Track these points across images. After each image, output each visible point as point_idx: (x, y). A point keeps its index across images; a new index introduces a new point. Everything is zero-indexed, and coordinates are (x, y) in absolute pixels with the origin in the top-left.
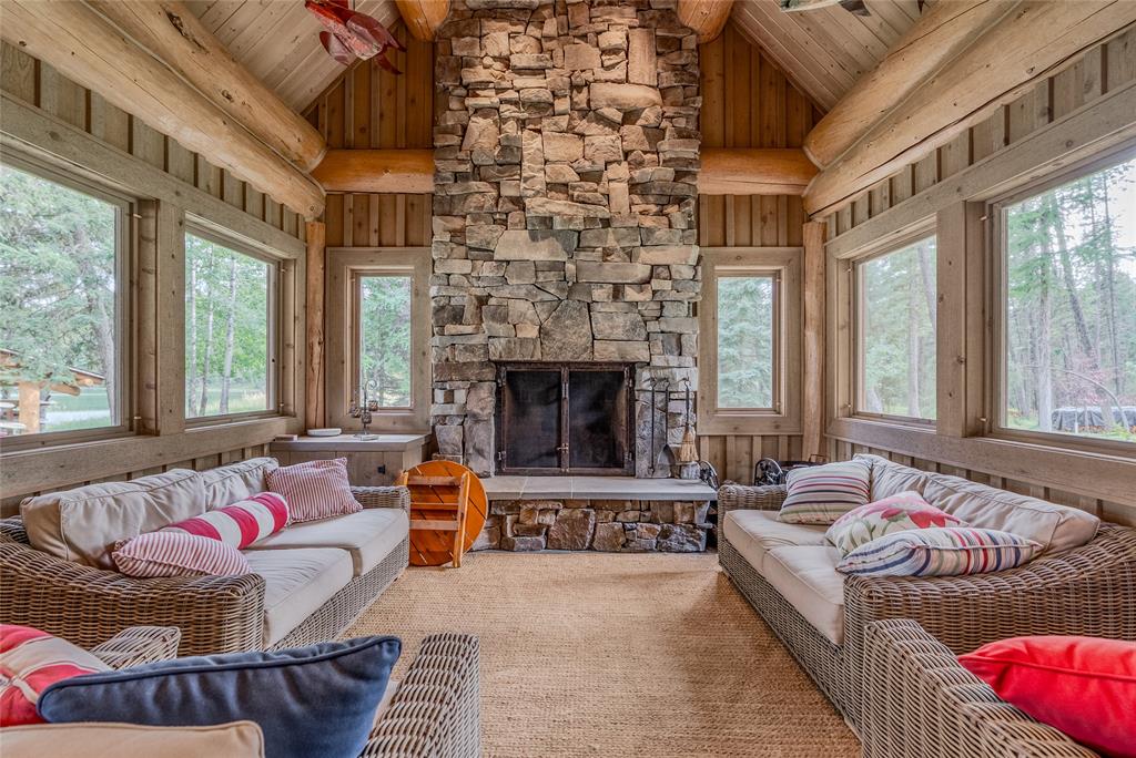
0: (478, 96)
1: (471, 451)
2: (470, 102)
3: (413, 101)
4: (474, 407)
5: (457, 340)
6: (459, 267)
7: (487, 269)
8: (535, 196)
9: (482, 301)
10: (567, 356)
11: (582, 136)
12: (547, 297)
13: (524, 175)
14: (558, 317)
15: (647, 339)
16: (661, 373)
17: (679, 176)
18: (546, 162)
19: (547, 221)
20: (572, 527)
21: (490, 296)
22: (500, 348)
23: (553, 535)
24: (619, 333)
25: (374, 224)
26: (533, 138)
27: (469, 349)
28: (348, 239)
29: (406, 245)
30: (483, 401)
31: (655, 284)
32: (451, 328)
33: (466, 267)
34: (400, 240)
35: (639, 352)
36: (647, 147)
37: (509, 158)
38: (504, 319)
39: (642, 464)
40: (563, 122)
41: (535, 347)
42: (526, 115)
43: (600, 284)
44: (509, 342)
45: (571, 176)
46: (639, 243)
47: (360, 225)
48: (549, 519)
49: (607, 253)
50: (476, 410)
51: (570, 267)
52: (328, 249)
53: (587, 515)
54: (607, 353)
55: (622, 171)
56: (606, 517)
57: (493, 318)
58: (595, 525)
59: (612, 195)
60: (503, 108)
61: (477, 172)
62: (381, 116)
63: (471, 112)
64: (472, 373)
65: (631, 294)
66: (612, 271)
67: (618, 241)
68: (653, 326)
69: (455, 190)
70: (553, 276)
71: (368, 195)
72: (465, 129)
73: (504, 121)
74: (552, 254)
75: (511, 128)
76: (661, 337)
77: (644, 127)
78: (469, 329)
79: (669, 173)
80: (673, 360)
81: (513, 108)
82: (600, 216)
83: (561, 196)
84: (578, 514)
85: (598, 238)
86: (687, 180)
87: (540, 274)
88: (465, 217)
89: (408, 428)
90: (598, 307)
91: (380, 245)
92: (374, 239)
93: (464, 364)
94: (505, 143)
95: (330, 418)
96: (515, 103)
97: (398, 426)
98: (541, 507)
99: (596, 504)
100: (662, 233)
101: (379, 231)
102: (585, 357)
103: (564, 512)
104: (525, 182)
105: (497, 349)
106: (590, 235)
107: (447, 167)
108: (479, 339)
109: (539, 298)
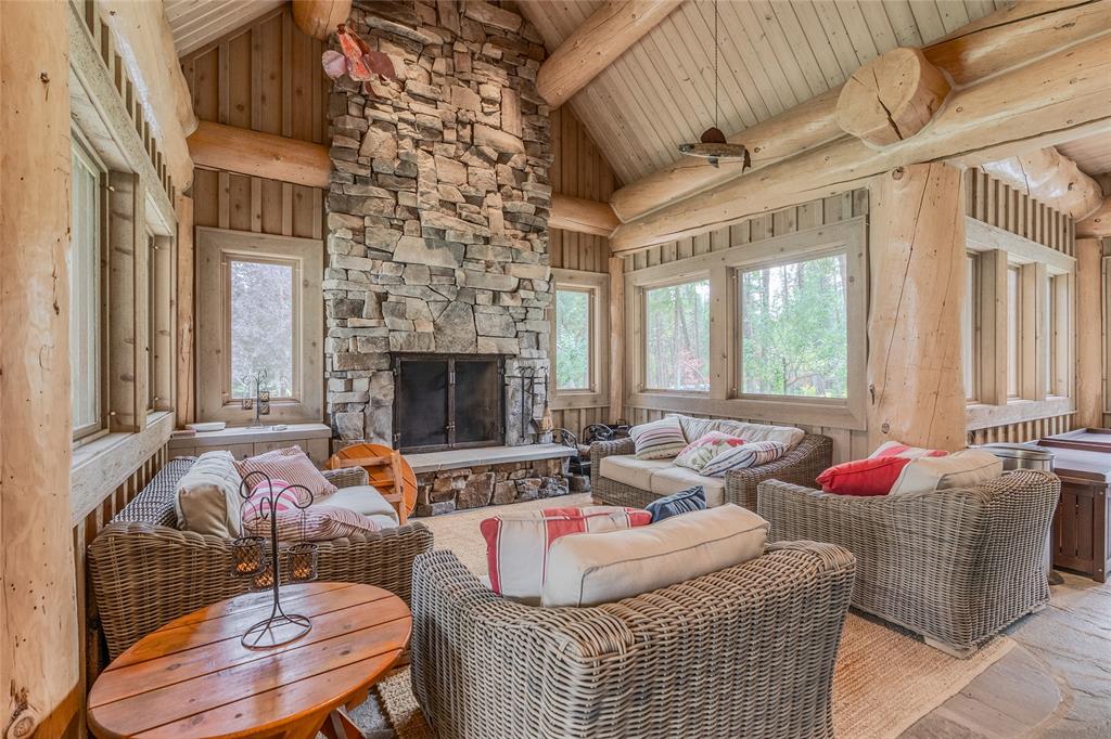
0: (377, 109)
1: (372, 435)
2: (370, 112)
3: (299, 92)
4: (376, 394)
5: (359, 332)
6: (359, 264)
7: (386, 269)
8: (430, 210)
9: (382, 298)
10: (457, 349)
11: (466, 165)
12: (439, 298)
13: (420, 189)
14: (448, 316)
15: (516, 336)
16: (530, 363)
17: (539, 211)
18: (438, 181)
19: (441, 233)
20: (477, 489)
21: (387, 293)
22: (401, 341)
23: (462, 497)
24: (496, 331)
25: (256, 209)
26: (426, 158)
27: (371, 341)
28: (224, 221)
29: (293, 236)
30: (385, 389)
31: (522, 293)
32: (352, 321)
33: (367, 264)
34: (287, 229)
35: (511, 346)
36: (514, 185)
37: (407, 176)
38: (402, 315)
39: (513, 435)
40: (452, 149)
41: (430, 341)
42: (420, 137)
43: (483, 290)
44: (409, 335)
45: (459, 198)
46: (510, 260)
47: (238, 207)
48: (461, 484)
49: (488, 265)
50: (380, 397)
51: (459, 274)
52: (198, 228)
53: (489, 477)
54: (488, 347)
55: (495, 200)
56: (503, 477)
57: (392, 314)
58: (494, 485)
59: (491, 219)
60: (401, 125)
61: (375, 178)
62: (263, 98)
63: (370, 122)
64: (373, 363)
65: (506, 300)
66: (492, 281)
67: (495, 256)
68: (520, 326)
69: (354, 191)
70: (445, 280)
71: (250, 177)
72: (363, 135)
73: (402, 137)
74: (446, 261)
75: (407, 144)
76: (526, 334)
77: (513, 168)
78: (373, 323)
79: (531, 208)
80: (535, 353)
81: (410, 128)
82: (484, 234)
83: (450, 212)
84: (483, 477)
85: (480, 252)
86: (543, 215)
87: (434, 278)
88: (363, 218)
90: (480, 309)
91: (263, 231)
92: (256, 224)
93: (365, 354)
94: (405, 158)
96: (412, 124)
98: (455, 475)
99: (495, 468)
100: (526, 254)
101: (261, 217)
102: (471, 350)
103: (471, 477)
104: (422, 196)
105: (398, 342)
106: (475, 248)
107: (347, 169)
108: (381, 332)
109: (432, 299)
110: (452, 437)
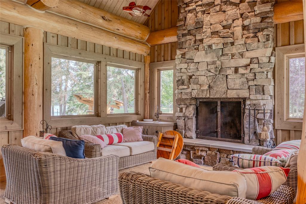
0: (189, 6)
1: (187, 129)
2: (187, 9)
3: (173, 11)
4: (187, 114)
5: (183, 91)
6: (184, 66)
7: (192, 66)
8: (207, 38)
9: (191, 77)
10: (218, 96)
11: (224, 11)
12: (211, 74)
13: (203, 31)
14: (215, 81)
15: (249, 88)
16: (254, 102)
17: (263, 19)
18: (211, 24)
19: (210, 46)
20: (212, 158)
21: (193, 75)
22: (195, 93)
23: (206, 160)
24: (237, 86)
25: (162, 54)
26: (207, 16)
27: (186, 94)
28: (156, 60)
29: (171, 60)
30: (191, 111)
31: (252, 66)
32: (181, 87)
33: (185, 66)
34: (169, 59)
35: (244, 93)
36: (250, 10)
37: (199, 26)
38: (197, 84)
40: (218, 8)
41: (207, 93)
42: (205, 9)
43: (230, 68)
44: (198, 91)
45: (219, 28)
46: (245, 50)
47: (159, 55)
48: (204, 154)
49: (233, 56)
50: (188, 115)
51: (218, 63)
52: (151, 63)
53: (216, 154)
54: (232, 94)
55: (239, 22)
56: (224, 156)
57: (194, 83)
58: (220, 158)
59: (235, 33)
60: (197, 8)
61: (189, 33)
62: (165, 18)
63: (187, 12)
64: (187, 102)
65: (241, 71)
66: (233, 63)
67: (237, 50)
68: (251, 83)
69: (183, 40)
70: (213, 66)
71: (161, 45)
72: (186, 18)
73: (197, 13)
74: (213, 58)
75: (200, 15)
76: (254, 87)
77: (248, 2)
78: (186, 87)
79: (258, 19)
80: (259, 97)
81: (200, 7)
82: (229, 41)
83: (217, 36)
84: (213, 153)
85: (229, 50)
86: (267, 20)
87: (209, 66)
88: (186, 49)
89: (171, 120)
90: (229, 77)
91: (164, 60)
92: (162, 59)
93: (185, 99)
94: (197, 21)
95: (151, 116)
96: (201, 6)
97: (169, 120)
98: (201, 149)
99: (220, 150)
100: (256, 44)
101: (164, 56)
102: (224, 96)
103: (209, 152)
104: (203, 33)
105: (194, 94)
106: (226, 49)
107: (180, 33)
108: (189, 90)
109: (209, 75)
110: (219, 135)
